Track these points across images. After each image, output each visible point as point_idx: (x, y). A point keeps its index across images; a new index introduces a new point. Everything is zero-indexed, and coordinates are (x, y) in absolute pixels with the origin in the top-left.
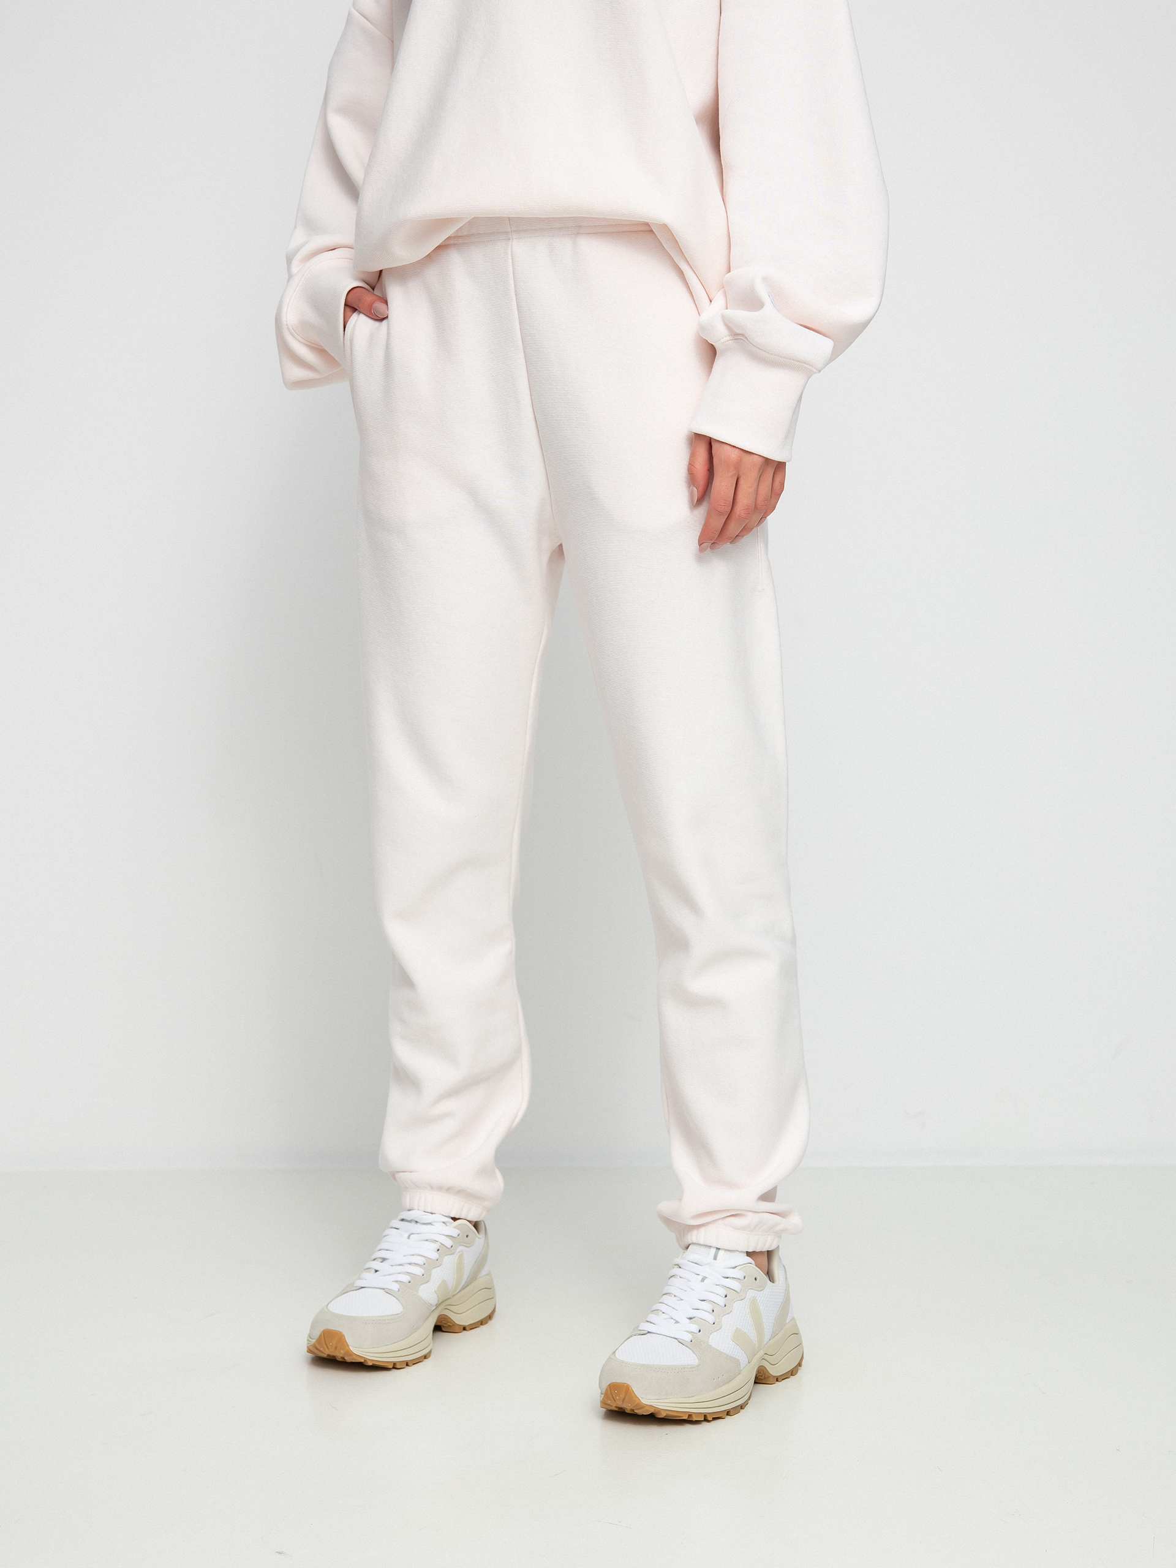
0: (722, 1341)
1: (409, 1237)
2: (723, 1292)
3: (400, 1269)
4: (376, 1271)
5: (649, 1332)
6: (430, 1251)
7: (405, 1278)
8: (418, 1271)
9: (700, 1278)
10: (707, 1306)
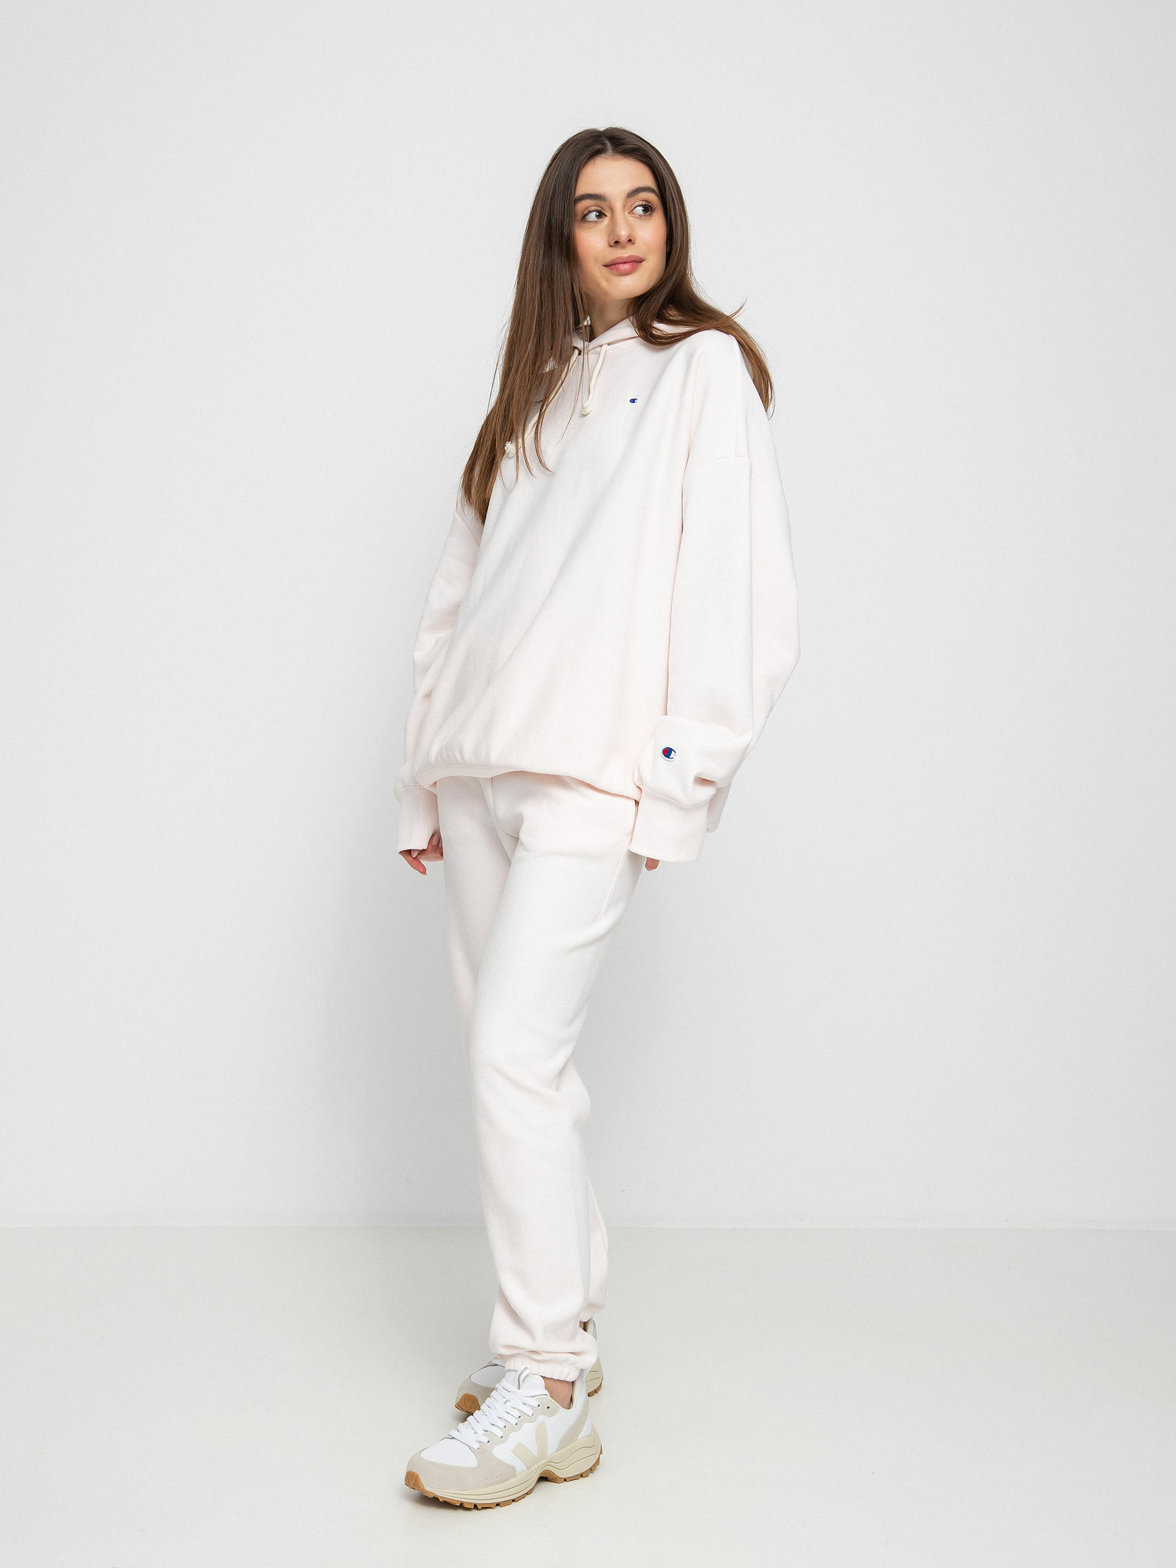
0: (503, 1453)
2: (517, 1414)
5: (453, 1438)
9: (505, 1400)
10: (501, 1424)
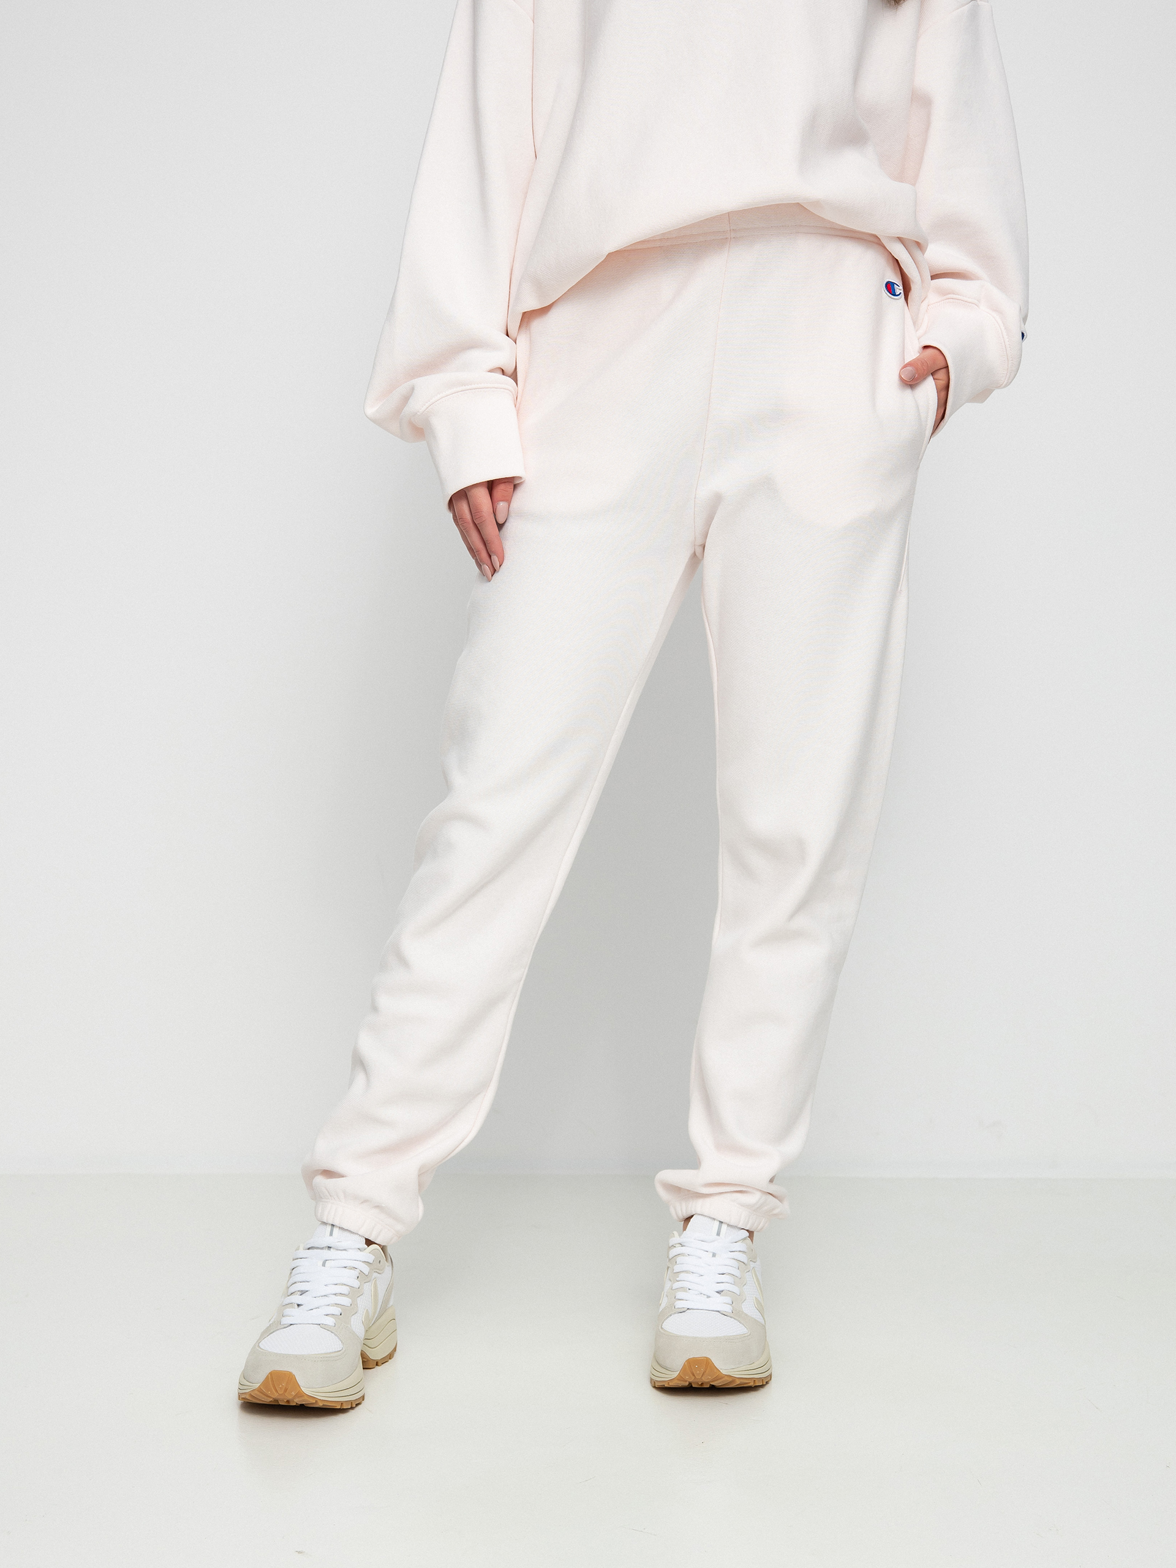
1: (324, 1265)
3: (326, 1301)
4: (298, 1305)
5: (686, 1309)
6: (350, 1277)
7: (336, 1311)
8: (346, 1301)
9: (710, 1254)
10: (728, 1279)
